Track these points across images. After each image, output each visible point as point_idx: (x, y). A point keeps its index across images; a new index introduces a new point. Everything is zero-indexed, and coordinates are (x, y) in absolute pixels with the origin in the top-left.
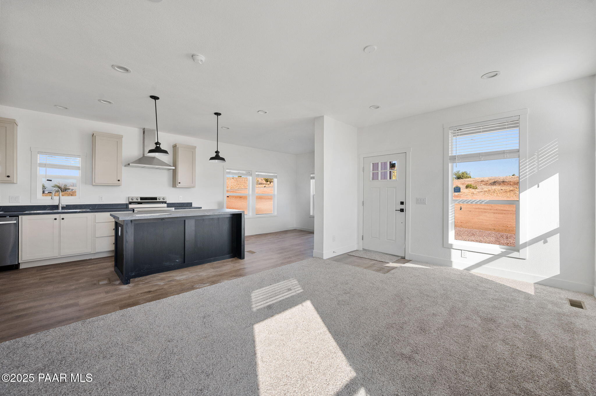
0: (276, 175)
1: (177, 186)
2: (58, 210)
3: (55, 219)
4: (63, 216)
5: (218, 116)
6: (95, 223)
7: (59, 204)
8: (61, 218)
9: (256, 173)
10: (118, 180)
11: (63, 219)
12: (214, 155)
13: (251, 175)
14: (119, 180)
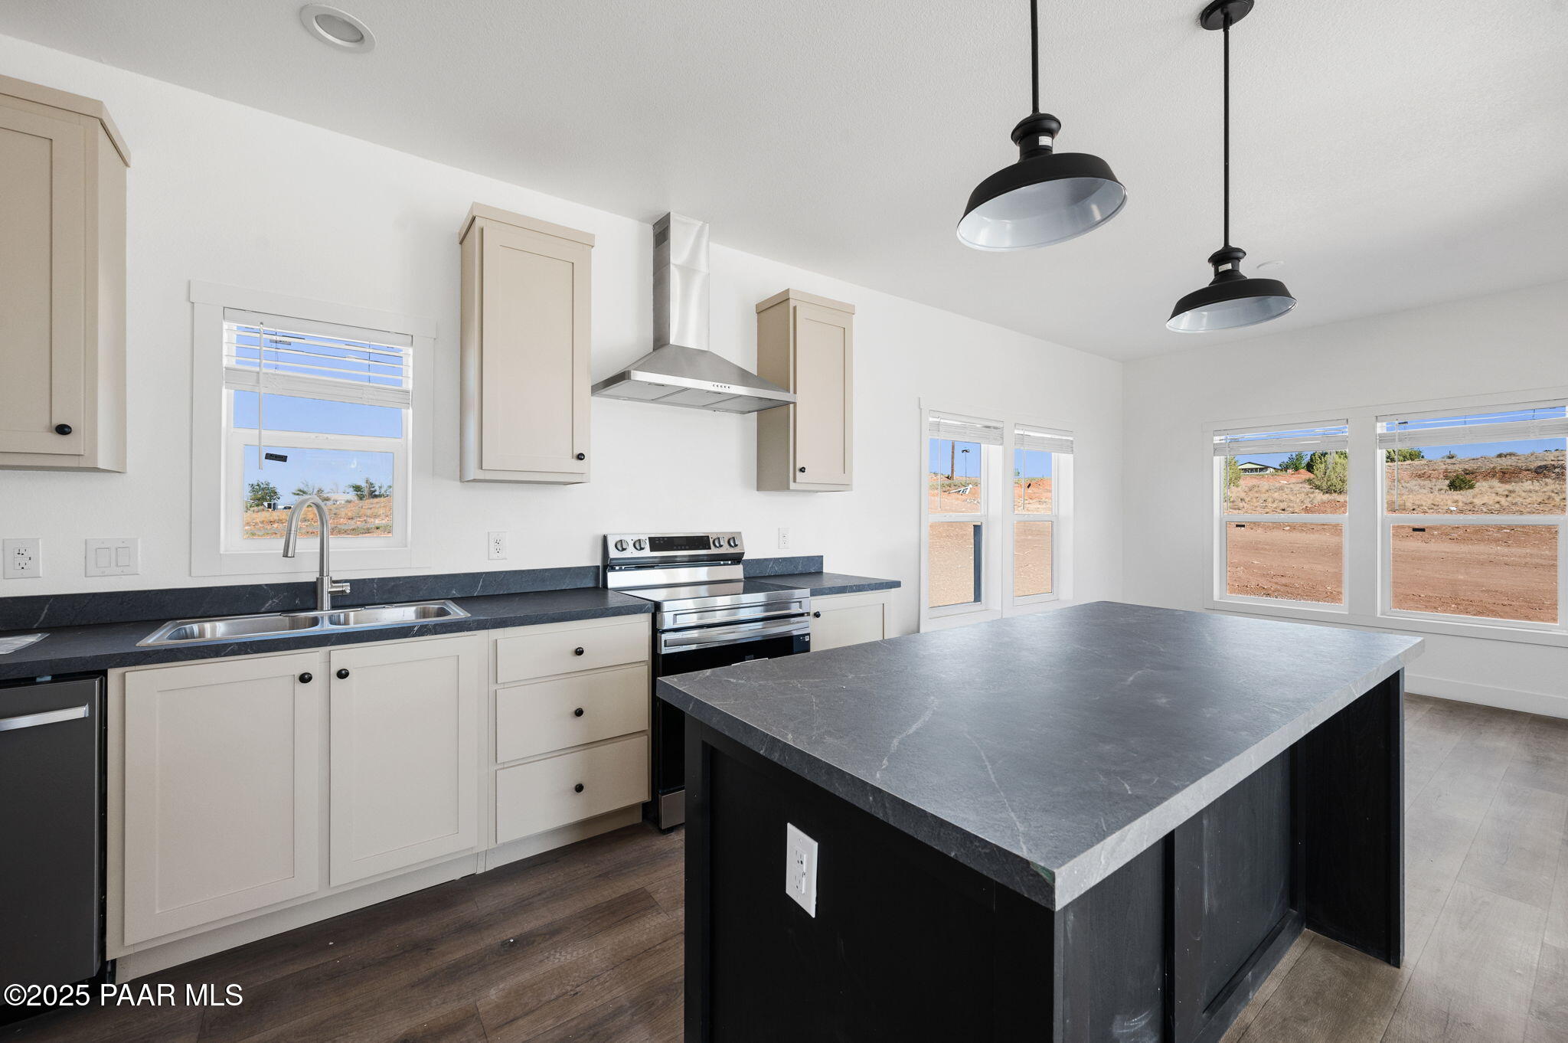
0: (1071, 439)
1: (792, 486)
2: (315, 609)
3: (305, 678)
4: (343, 656)
6: (493, 687)
7: (320, 580)
8: (335, 669)
9: (1016, 432)
10: (577, 452)
11: (342, 674)
13: (1000, 440)
14: (580, 457)
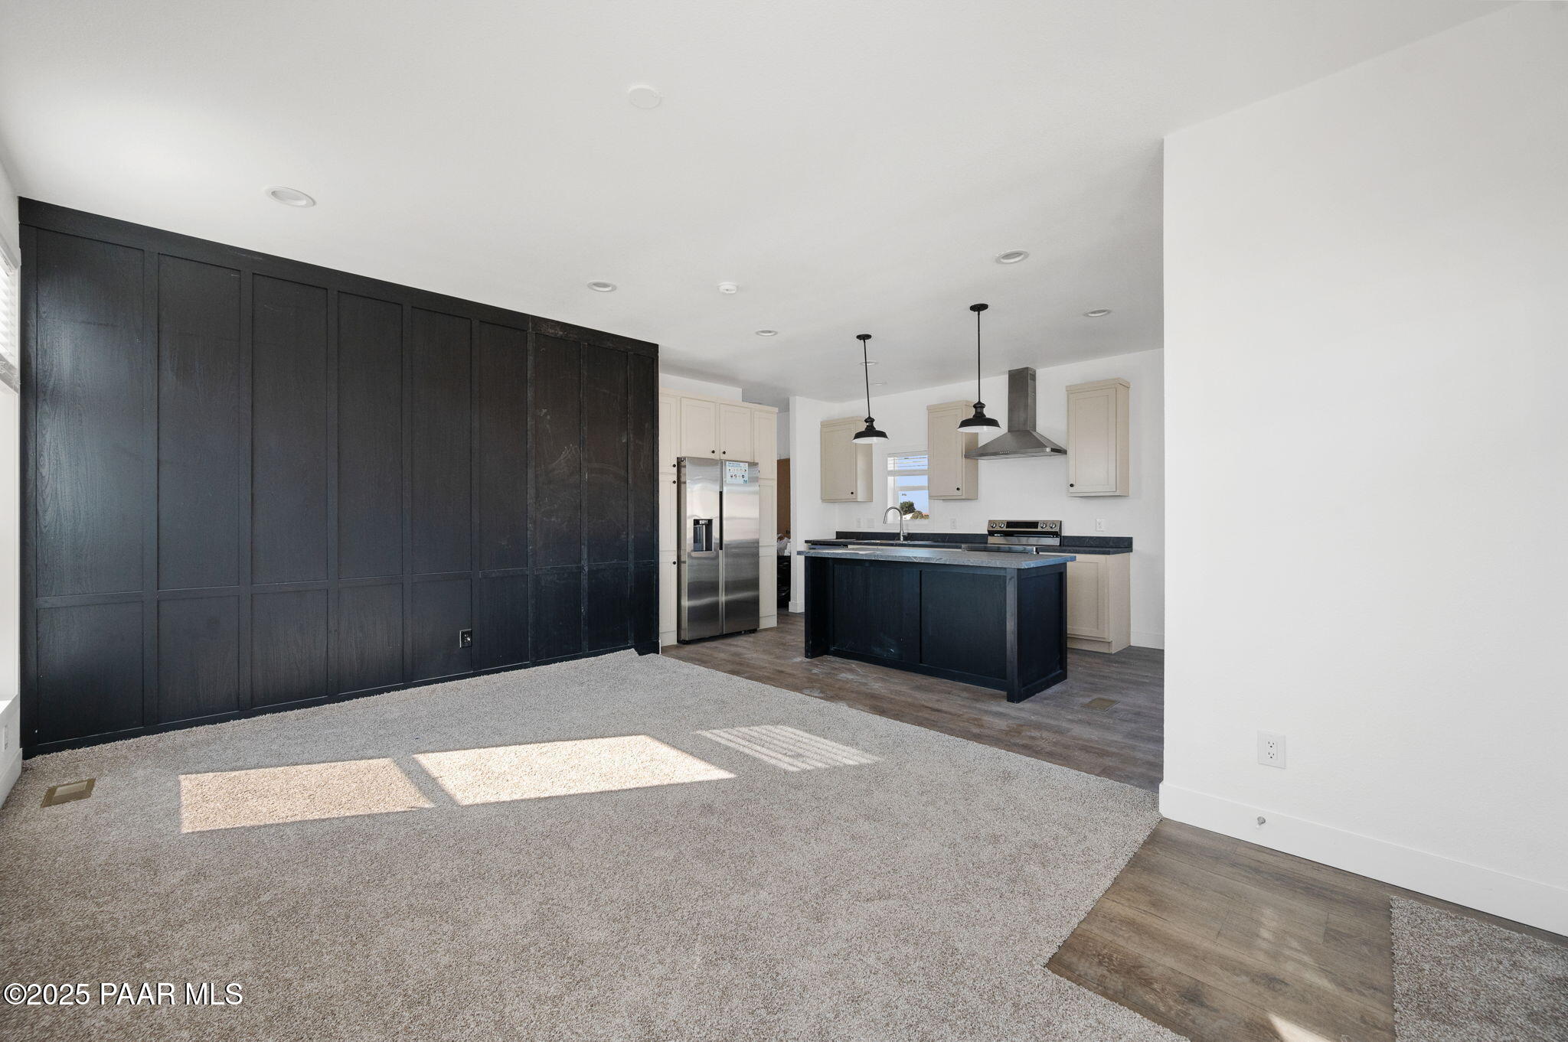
5: (979, 314)
12: (971, 413)
14: (958, 489)
